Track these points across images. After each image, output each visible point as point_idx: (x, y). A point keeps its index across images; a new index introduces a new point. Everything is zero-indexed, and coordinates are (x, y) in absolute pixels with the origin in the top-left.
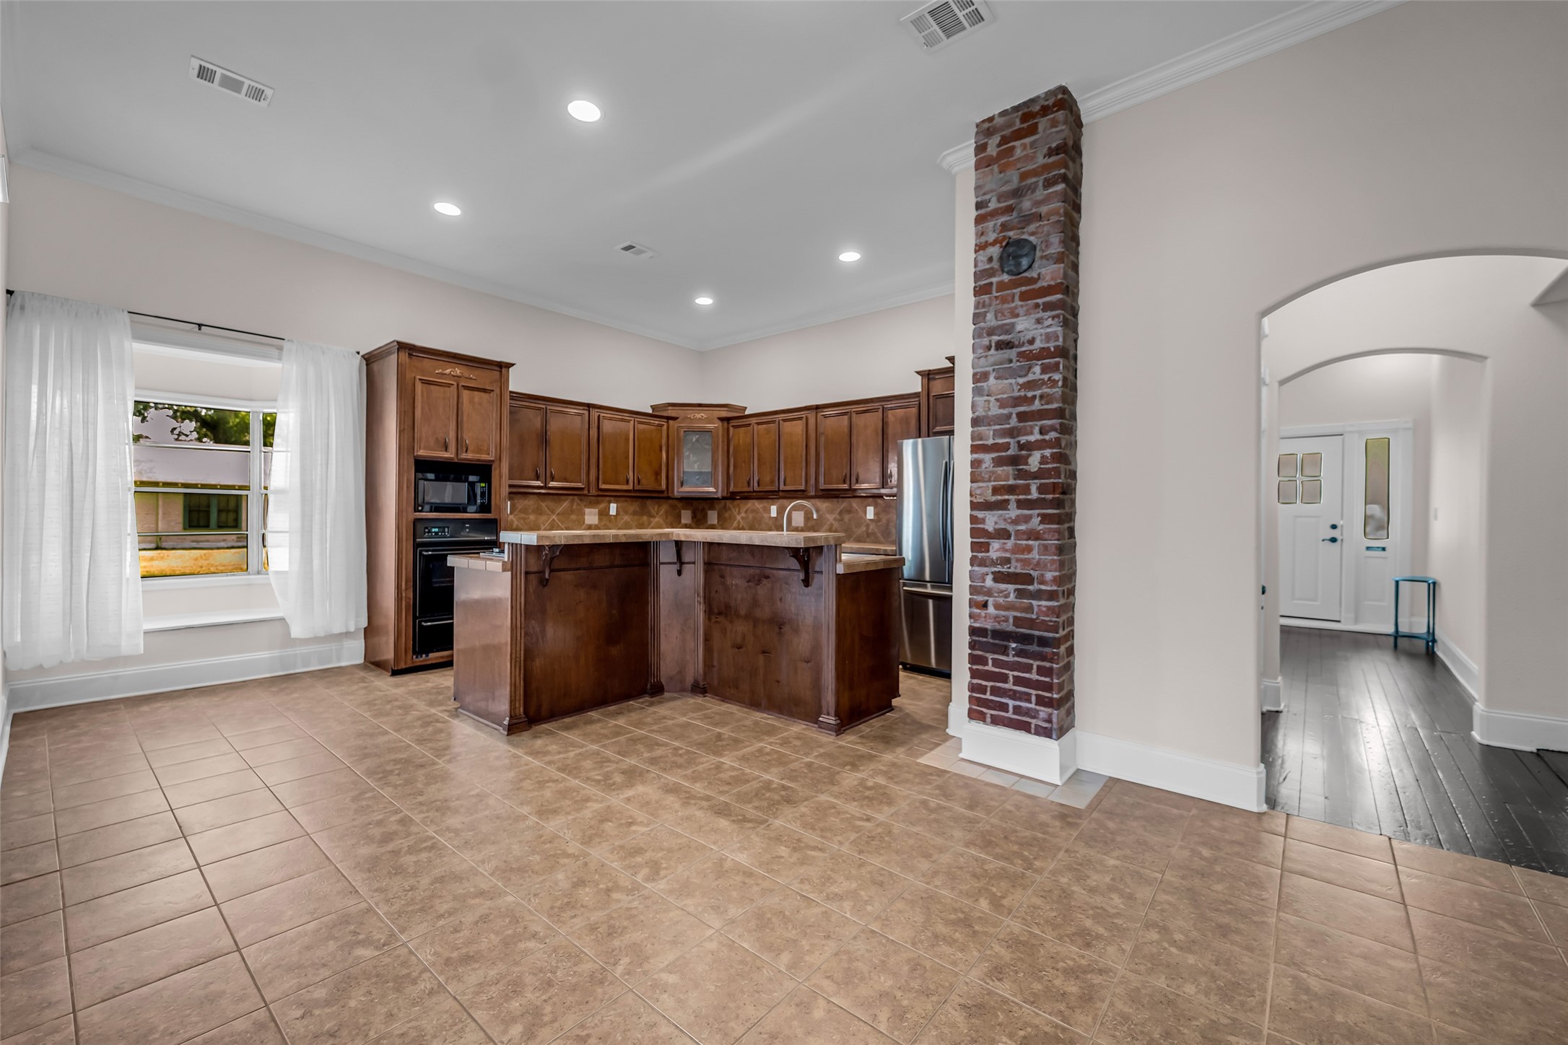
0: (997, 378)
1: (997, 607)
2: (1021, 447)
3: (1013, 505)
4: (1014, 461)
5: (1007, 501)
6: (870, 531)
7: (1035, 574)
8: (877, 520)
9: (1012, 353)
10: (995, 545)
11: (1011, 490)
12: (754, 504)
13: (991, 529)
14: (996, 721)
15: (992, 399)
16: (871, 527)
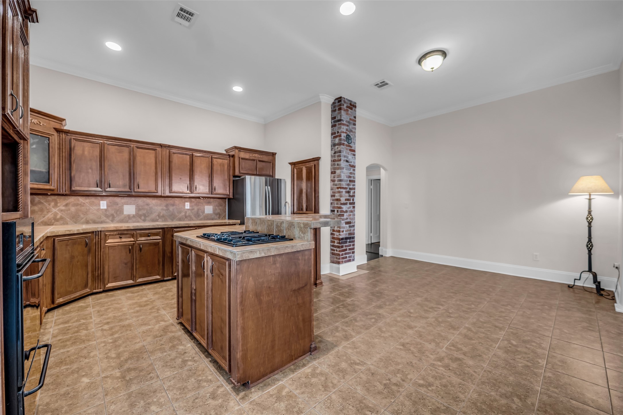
0: (346, 169)
1: (346, 231)
2: (350, 189)
3: (348, 204)
4: (349, 192)
5: (347, 203)
6: (187, 215)
7: (351, 221)
8: (191, 210)
9: (348, 164)
10: (345, 214)
11: (348, 200)
12: (78, 200)
13: (344, 210)
14: (346, 262)
15: (345, 175)
16: (188, 213)
